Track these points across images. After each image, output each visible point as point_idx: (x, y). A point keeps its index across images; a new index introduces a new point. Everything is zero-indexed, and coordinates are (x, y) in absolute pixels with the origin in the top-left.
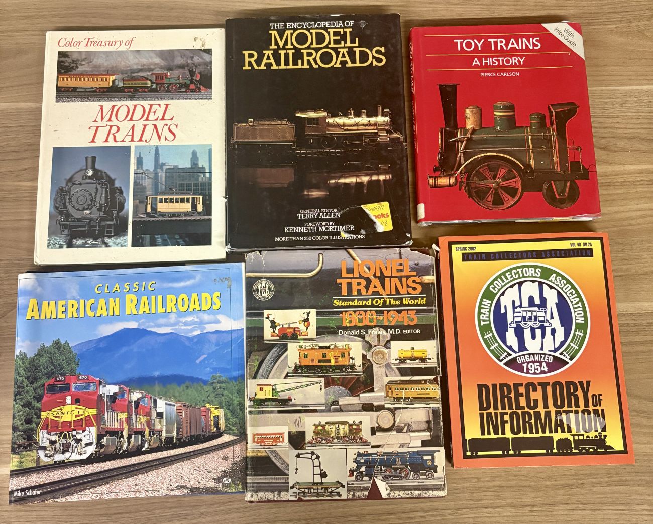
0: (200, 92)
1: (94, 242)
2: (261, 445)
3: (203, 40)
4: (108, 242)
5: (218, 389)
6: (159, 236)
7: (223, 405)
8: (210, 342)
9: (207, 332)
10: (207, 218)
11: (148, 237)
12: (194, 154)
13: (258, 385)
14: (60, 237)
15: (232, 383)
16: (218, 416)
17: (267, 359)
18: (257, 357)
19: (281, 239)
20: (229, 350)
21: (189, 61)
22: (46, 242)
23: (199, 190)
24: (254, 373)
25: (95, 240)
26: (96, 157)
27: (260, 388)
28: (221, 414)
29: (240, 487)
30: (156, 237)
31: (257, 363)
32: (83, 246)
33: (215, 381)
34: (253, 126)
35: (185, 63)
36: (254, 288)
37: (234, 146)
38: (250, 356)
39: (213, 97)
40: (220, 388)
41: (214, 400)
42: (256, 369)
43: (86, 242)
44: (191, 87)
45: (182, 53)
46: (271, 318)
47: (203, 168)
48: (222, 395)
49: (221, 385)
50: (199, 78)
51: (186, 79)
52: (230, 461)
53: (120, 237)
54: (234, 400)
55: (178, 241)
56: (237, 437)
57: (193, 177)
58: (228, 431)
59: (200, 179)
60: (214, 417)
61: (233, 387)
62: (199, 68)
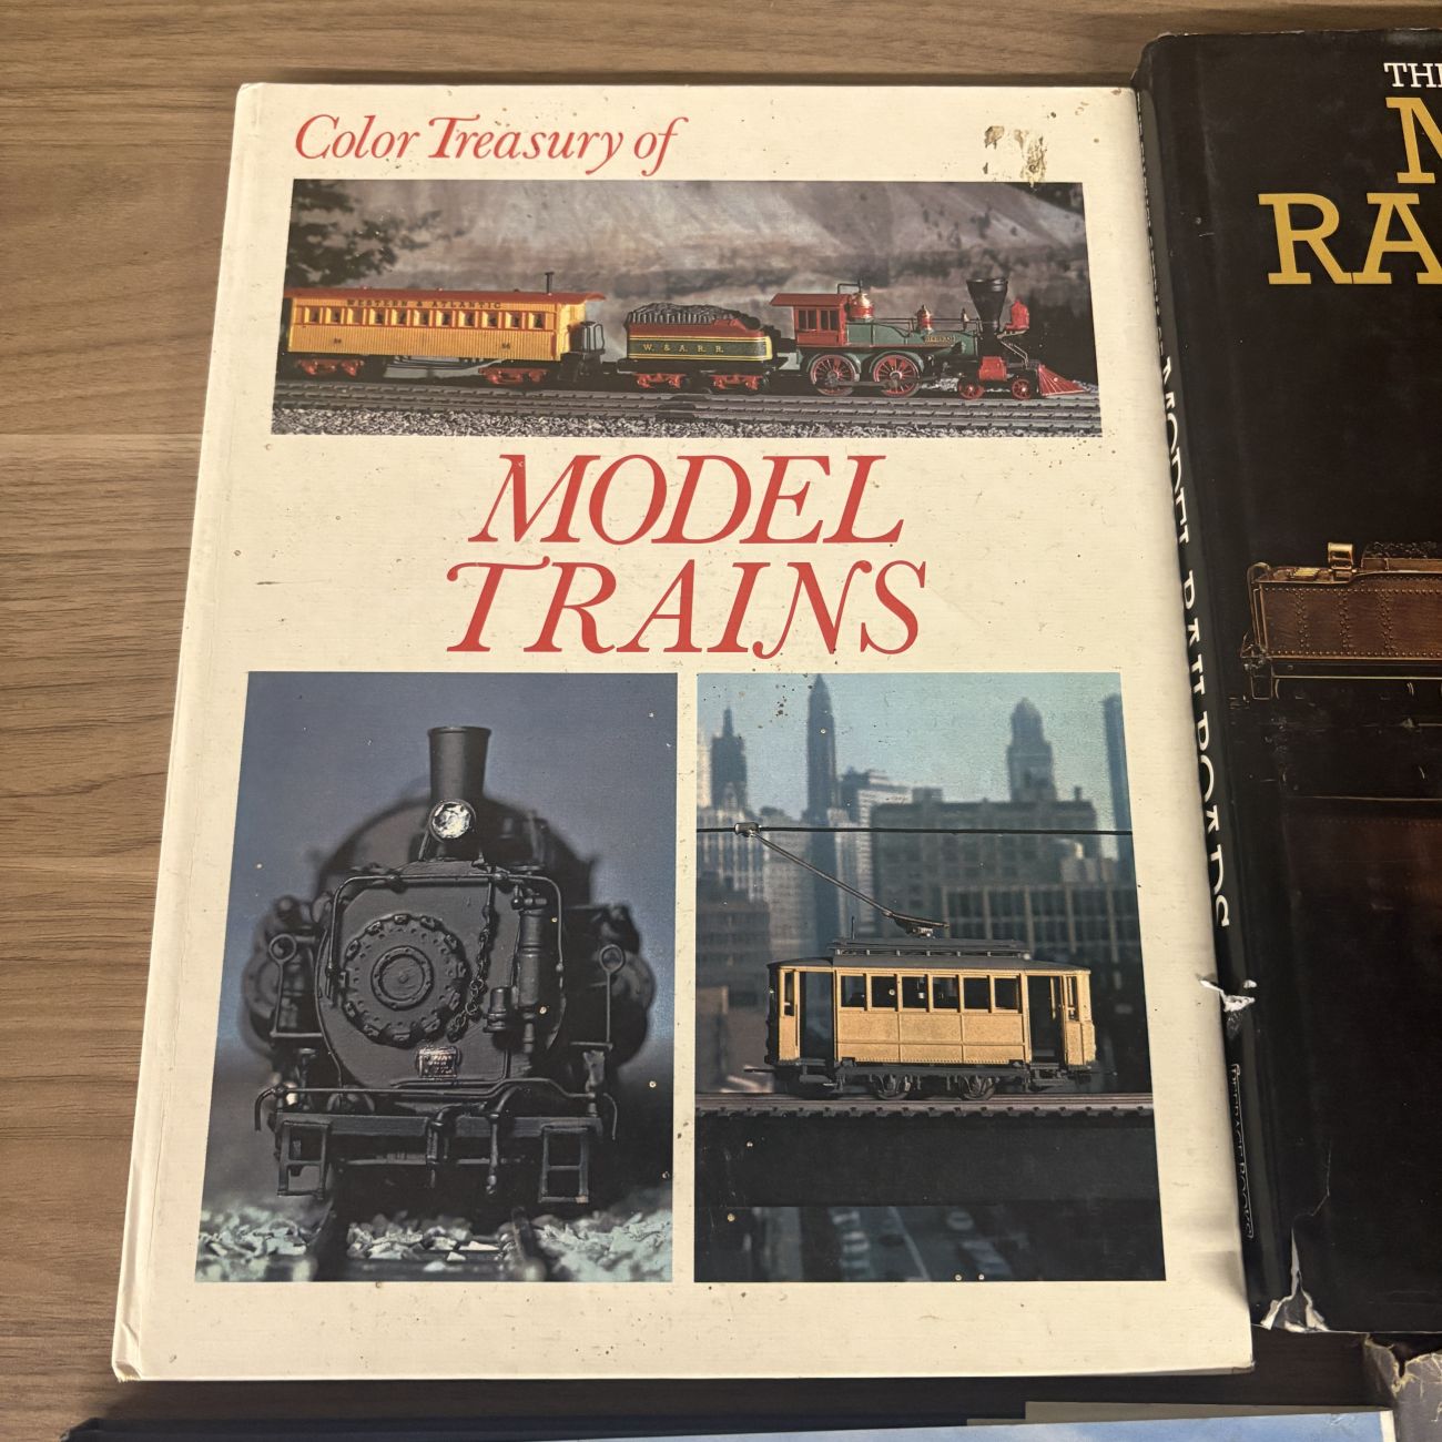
0: (1034, 393)
1: (474, 1246)
3: (1029, 141)
4: (555, 1247)
6: (855, 1215)
10: (1125, 1104)
11: (789, 1216)
12: (1026, 725)
14: (274, 1209)
21: (969, 241)
22: (194, 1238)
23: (1065, 938)
25: (481, 1229)
26: (487, 733)
30: (838, 1219)
32: (409, 1269)
34: (1356, 579)
35: (944, 247)
37: (1264, 687)
39: (1104, 424)
43: (428, 1244)
44: (984, 372)
45: (931, 198)
47: (1083, 807)
50: (1023, 324)
51: (960, 327)
53: (627, 1214)
55: (967, 1245)
57: (1030, 855)
59: (1068, 871)
62: (1022, 276)
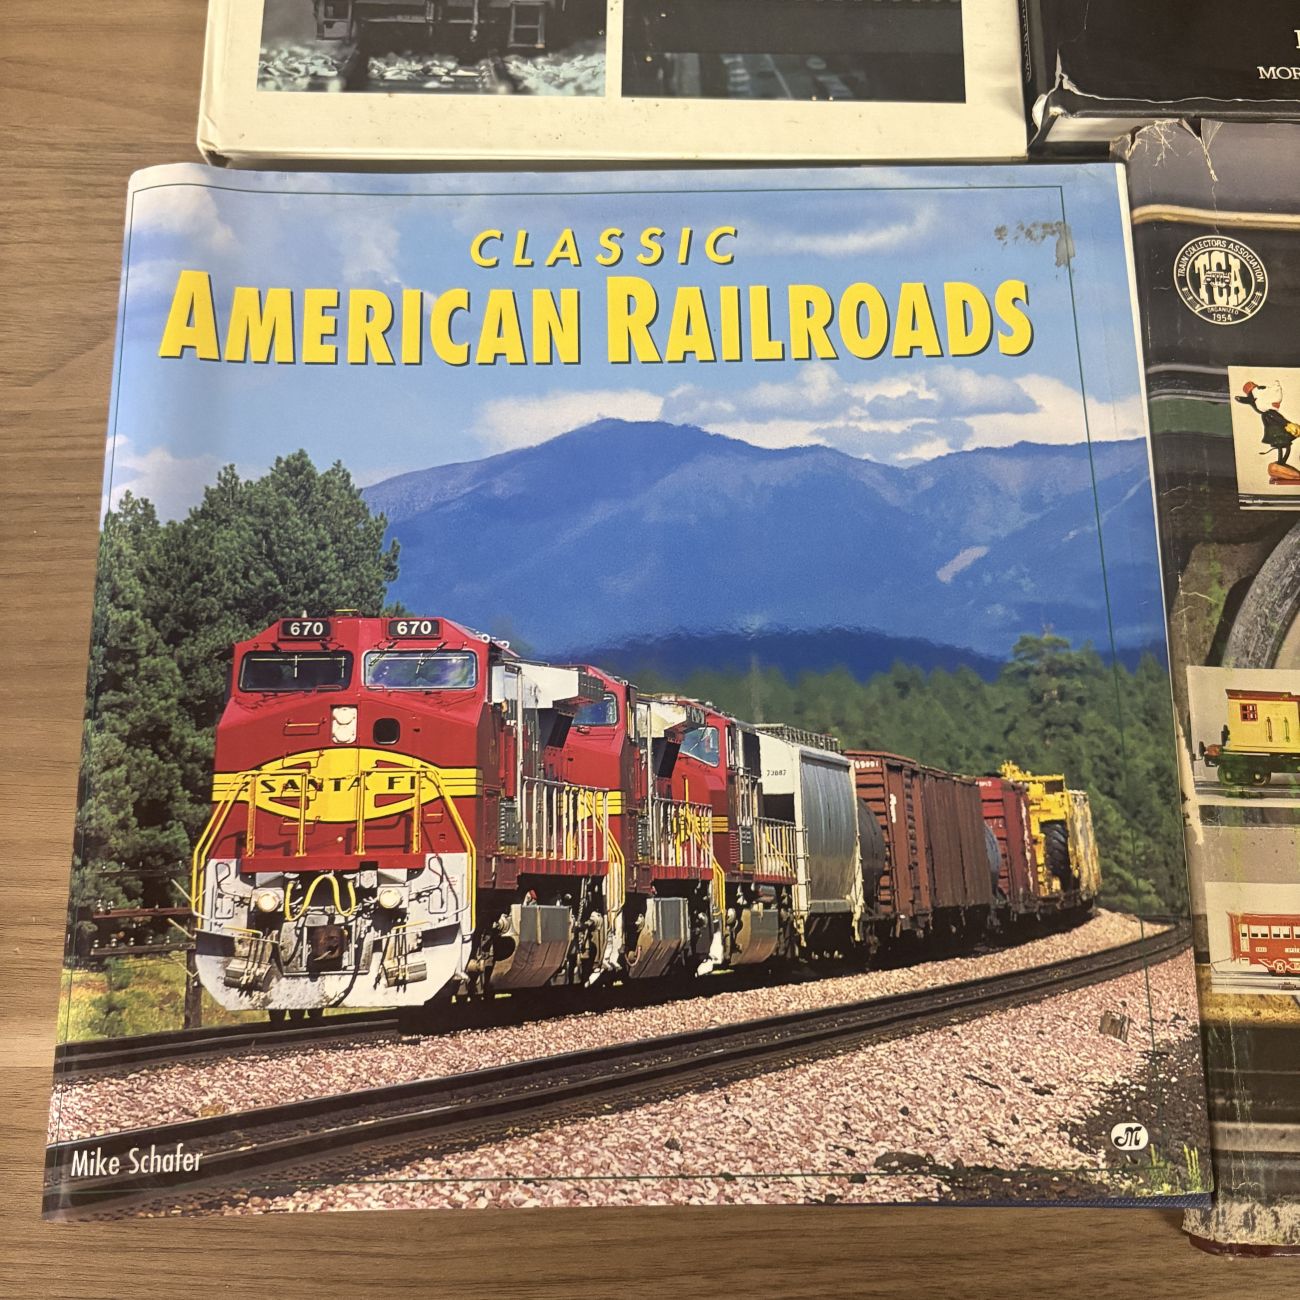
1: (461, 72)
2: (1273, 973)
4: (520, 74)
5: (1052, 700)
6: (739, 59)
7: (1086, 770)
8: (995, 490)
9: (977, 451)
11: (691, 60)
13: (1233, 694)
14: (313, 48)
15: (1116, 672)
16: (1062, 822)
17: (1259, 578)
18: (1217, 567)
19: (1285, 73)
20: (1090, 529)
22: (255, 65)
24: (1209, 636)
25: (463, 63)
27: (1244, 708)
28: (1079, 812)
29: (1194, 1171)
30: (727, 61)
31: (1218, 595)
32: (414, 85)
33: (1036, 664)
36: (1180, 269)
38: (1186, 560)
40: (1062, 696)
41: (1040, 751)
42: (1216, 617)
43: (426, 71)
46: (1264, 402)
48: (1077, 728)
49: (1063, 681)
52: (1138, 1039)
53: (572, 55)
54: (1133, 754)
55: (821, 78)
56: (1159, 929)
58: (1117, 896)
60: (1045, 826)
61: (1123, 694)
